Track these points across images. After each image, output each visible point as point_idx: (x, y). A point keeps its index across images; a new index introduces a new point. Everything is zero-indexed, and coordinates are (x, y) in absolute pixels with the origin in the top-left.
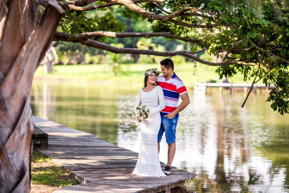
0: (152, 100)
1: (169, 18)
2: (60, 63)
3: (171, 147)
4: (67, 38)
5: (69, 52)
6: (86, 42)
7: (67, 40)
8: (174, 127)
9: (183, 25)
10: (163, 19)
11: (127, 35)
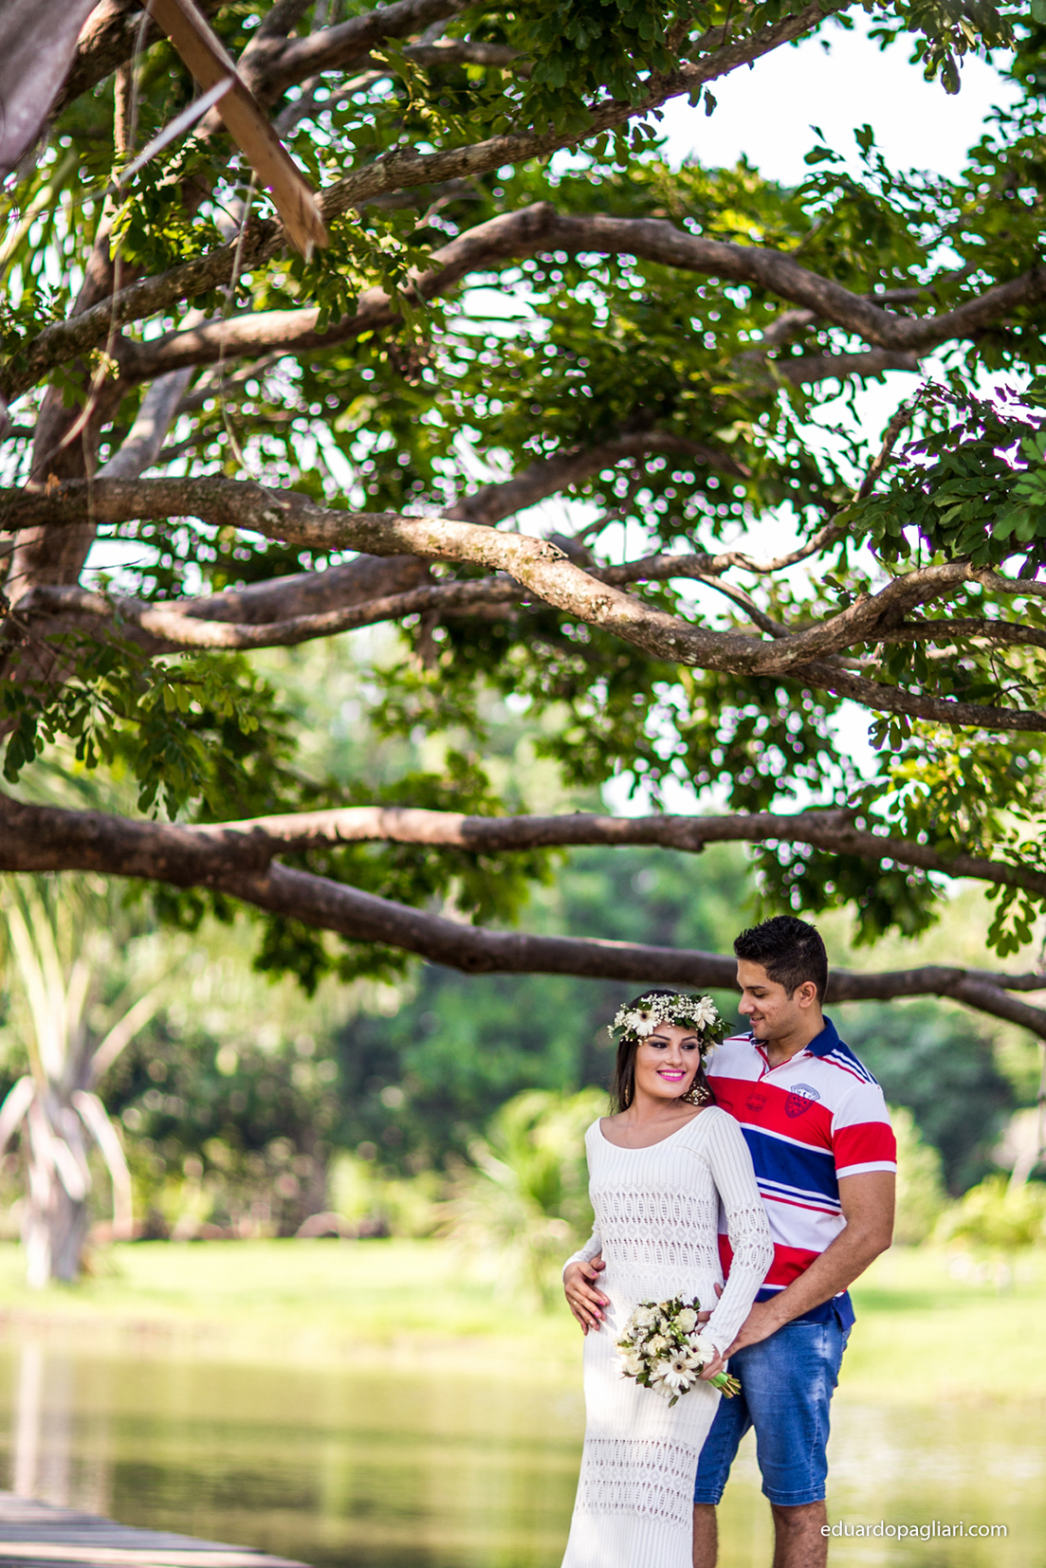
0: (671, 1205)
1: (805, 654)
2: (154, 1231)
3: (798, 1534)
4: (130, 854)
5: (219, 1151)
6: (262, 886)
7: (126, 866)
8: (819, 1384)
9: (898, 707)
10: (764, 658)
11: (546, 833)
